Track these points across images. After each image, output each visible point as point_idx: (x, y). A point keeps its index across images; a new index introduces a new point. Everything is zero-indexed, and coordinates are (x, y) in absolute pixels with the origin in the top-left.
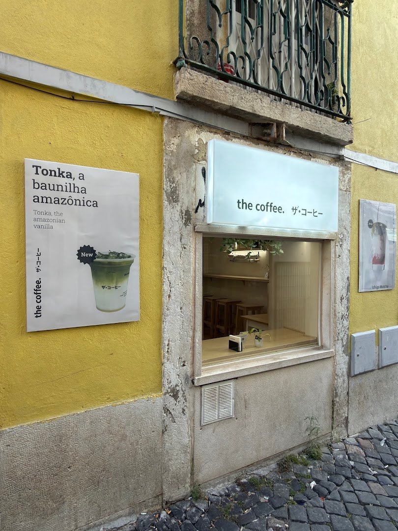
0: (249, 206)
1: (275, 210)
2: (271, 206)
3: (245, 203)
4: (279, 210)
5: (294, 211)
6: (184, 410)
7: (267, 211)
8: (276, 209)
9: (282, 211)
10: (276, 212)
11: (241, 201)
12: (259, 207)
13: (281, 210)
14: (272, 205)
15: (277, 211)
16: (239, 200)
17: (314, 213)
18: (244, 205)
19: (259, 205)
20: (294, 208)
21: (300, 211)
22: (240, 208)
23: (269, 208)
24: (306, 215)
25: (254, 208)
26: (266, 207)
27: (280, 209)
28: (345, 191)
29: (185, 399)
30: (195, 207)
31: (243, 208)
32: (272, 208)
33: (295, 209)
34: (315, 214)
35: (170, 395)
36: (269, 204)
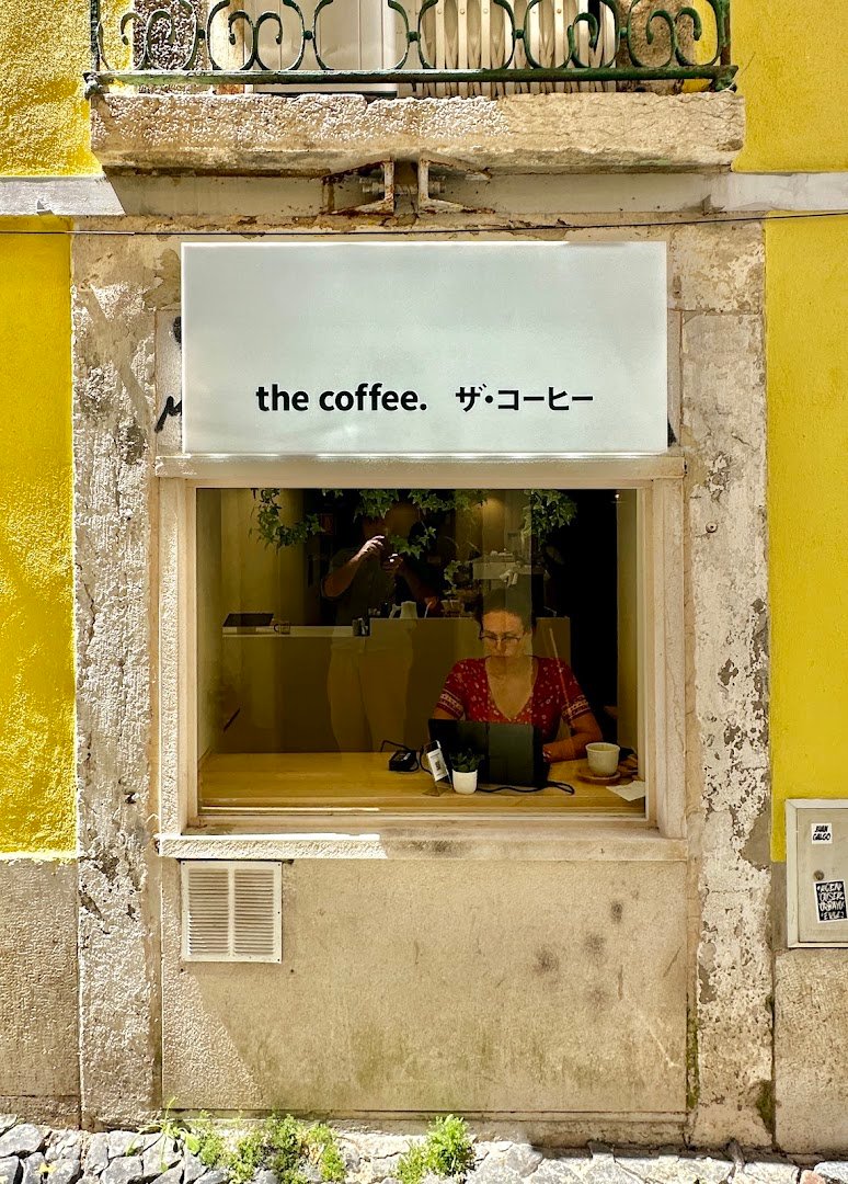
0: (298, 401)
1: (390, 404)
2: (374, 394)
3: (285, 394)
4: (404, 401)
5: (467, 399)
6: (131, 911)
7: (360, 407)
8: (396, 400)
9: (418, 405)
10: (395, 408)
11: (268, 389)
12: (330, 401)
13: (415, 400)
14: (379, 389)
15: (399, 404)
16: (261, 389)
17: (552, 398)
18: (281, 400)
19: (331, 394)
20: (467, 391)
21: (489, 399)
22: (267, 409)
23: (367, 400)
24: (516, 407)
25: (313, 403)
26: (356, 398)
27: (409, 400)
28: (735, 313)
29: (136, 884)
30: (155, 419)
31: (275, 407)
32: (379, 398)
33: (467, 396)
34: (556, 403)
35: (96, 867)
36: (368, 390)
